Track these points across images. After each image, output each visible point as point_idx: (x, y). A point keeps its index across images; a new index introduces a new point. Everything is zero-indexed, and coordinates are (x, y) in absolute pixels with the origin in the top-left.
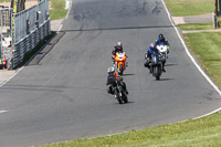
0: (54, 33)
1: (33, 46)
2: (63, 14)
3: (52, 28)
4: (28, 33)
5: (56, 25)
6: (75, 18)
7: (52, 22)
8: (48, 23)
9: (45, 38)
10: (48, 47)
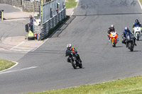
0: (68, 17)
1: (55, 25)
2: (74, 5)
3: (67, 14)
4: (51, 17)
5: (70, 12)
6: (82, 7)
7: (67, 10)
8: (64, 10)
9: (63, 20)
10: (64, 26)
